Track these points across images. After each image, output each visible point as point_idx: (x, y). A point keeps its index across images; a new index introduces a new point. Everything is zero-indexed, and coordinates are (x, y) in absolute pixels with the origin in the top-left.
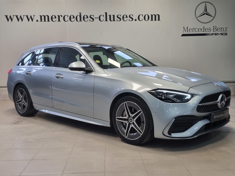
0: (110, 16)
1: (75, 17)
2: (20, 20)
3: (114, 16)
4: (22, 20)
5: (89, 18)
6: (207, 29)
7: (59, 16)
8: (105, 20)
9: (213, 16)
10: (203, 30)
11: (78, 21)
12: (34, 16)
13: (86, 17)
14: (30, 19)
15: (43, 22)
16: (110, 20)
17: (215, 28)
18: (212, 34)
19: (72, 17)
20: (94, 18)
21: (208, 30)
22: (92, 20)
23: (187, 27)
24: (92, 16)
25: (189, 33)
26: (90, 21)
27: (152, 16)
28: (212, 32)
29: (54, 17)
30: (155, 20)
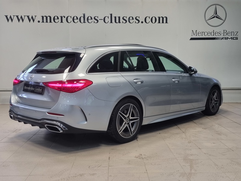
0: (115, 18)
1: (79, 18)
2: (21, 20)
3: (119, 18)
4: (23, 20)
5: (93, 20)
6: (216, 33)
7: (62, 17)
8: (110, 22)
9: (224, 19)
10: (212, 34)
11: (81, 23)
12: (36, 16)
13: (90, 18)
14: (32, 20)
15: (45, 23)
16: (116, 22)
17: (225, 31)
18: (222, 39)
19: (75, 18)
20: (98, 19)
21: (218, 34)
22: (96, 21)
23: (196, 31)
24: (96, 18)
25: (198, 37)
26: (94, 22)
27: (159, 18)
28: (222, 36)
29: (56, 18)
30: (163, 22)
